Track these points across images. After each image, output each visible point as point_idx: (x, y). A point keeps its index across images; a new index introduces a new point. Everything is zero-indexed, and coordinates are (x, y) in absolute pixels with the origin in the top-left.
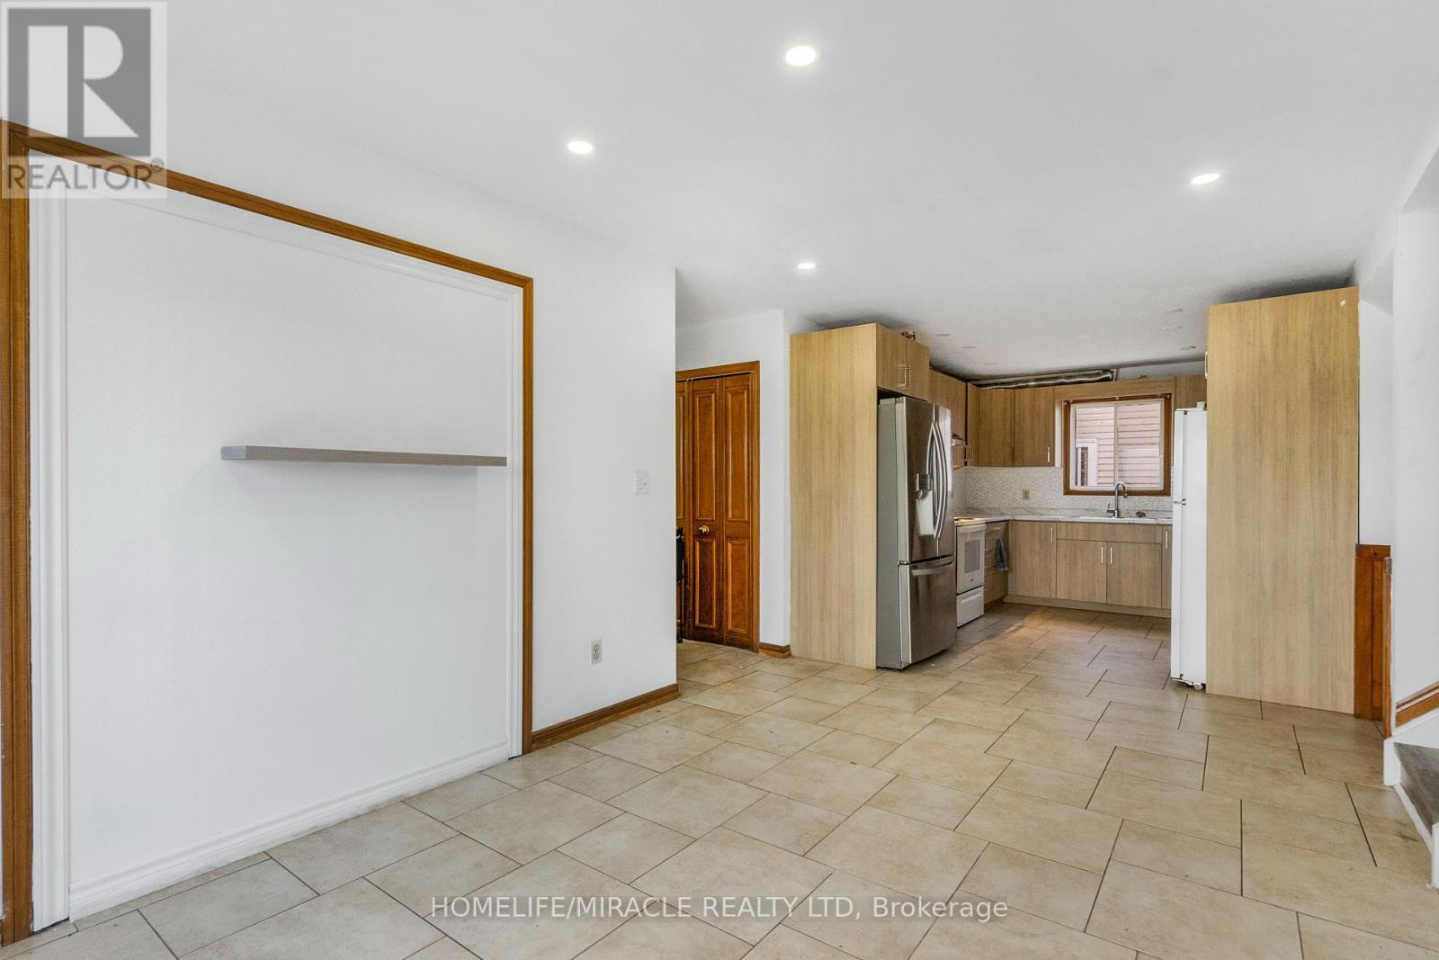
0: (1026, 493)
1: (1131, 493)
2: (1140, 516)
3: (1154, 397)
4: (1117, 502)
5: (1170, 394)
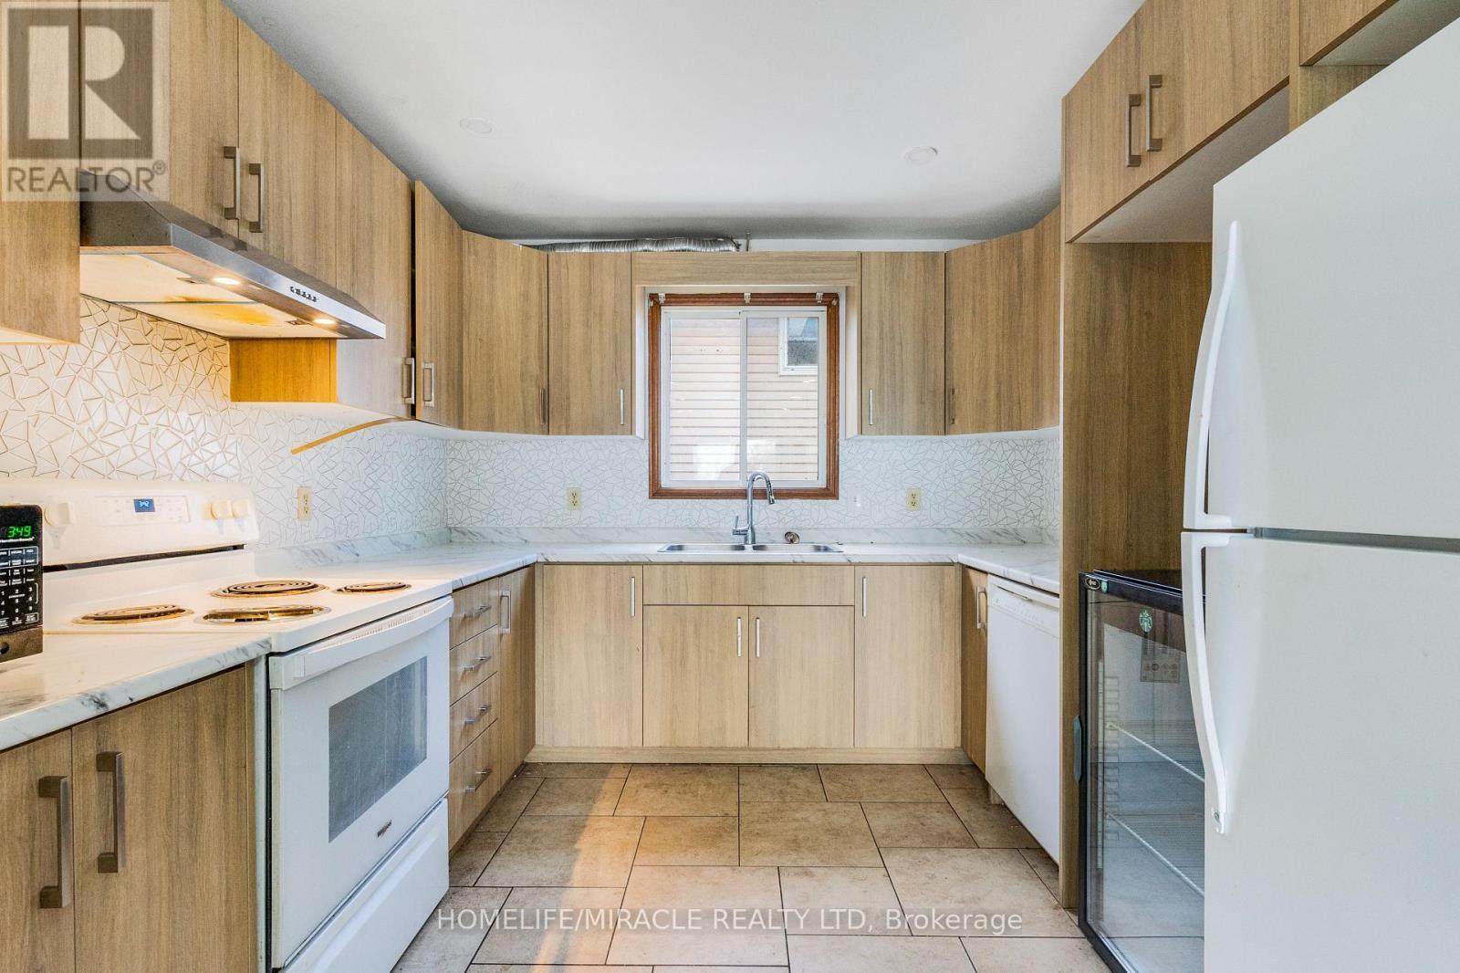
0: (574, 496)
2: (792, 541)
3: (809, 299)
4: (752, 511)
5: (836, 296)
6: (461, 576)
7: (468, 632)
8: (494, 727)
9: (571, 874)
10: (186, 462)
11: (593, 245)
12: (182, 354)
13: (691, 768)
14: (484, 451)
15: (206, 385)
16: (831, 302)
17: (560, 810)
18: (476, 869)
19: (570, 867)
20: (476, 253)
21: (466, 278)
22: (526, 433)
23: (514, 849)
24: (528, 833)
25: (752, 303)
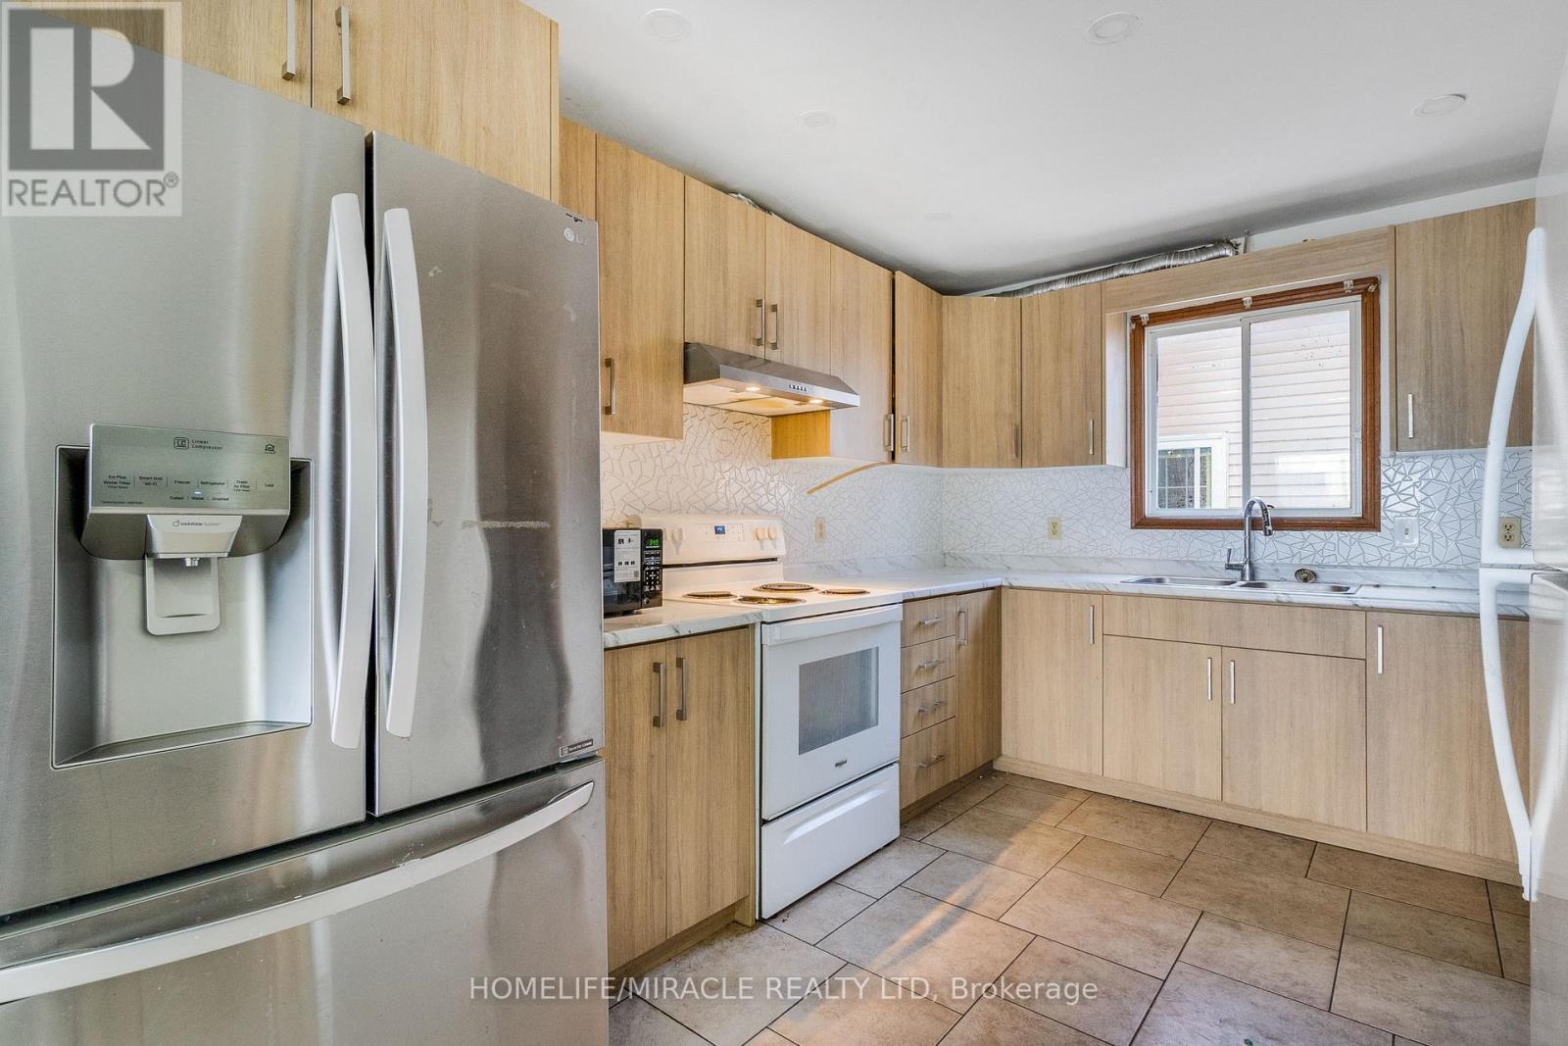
0: (1054, 525)
1: (1281, 524)
2: (1305, 580)
3: (1333, 290)
4: (1249, 546)
5: (1375, 281)
6: (914, 590)
7: (922, 636)
8: (951, 723)
9: (998, 856)
10: (745, 501)
11: (1069, 279)
12: (743, 431)
13: (1155, 809)
14: (973, 484)
15: (756, 450)
16: (1366, 289)
17: (1010, 811)
18: (925, 831)
19: (1000, 851)
20: (954, 313)
21: (945, 336)
22: (1000, 467)
23: (960, 827)
24: (975, 819)
25: (1254, 307)
